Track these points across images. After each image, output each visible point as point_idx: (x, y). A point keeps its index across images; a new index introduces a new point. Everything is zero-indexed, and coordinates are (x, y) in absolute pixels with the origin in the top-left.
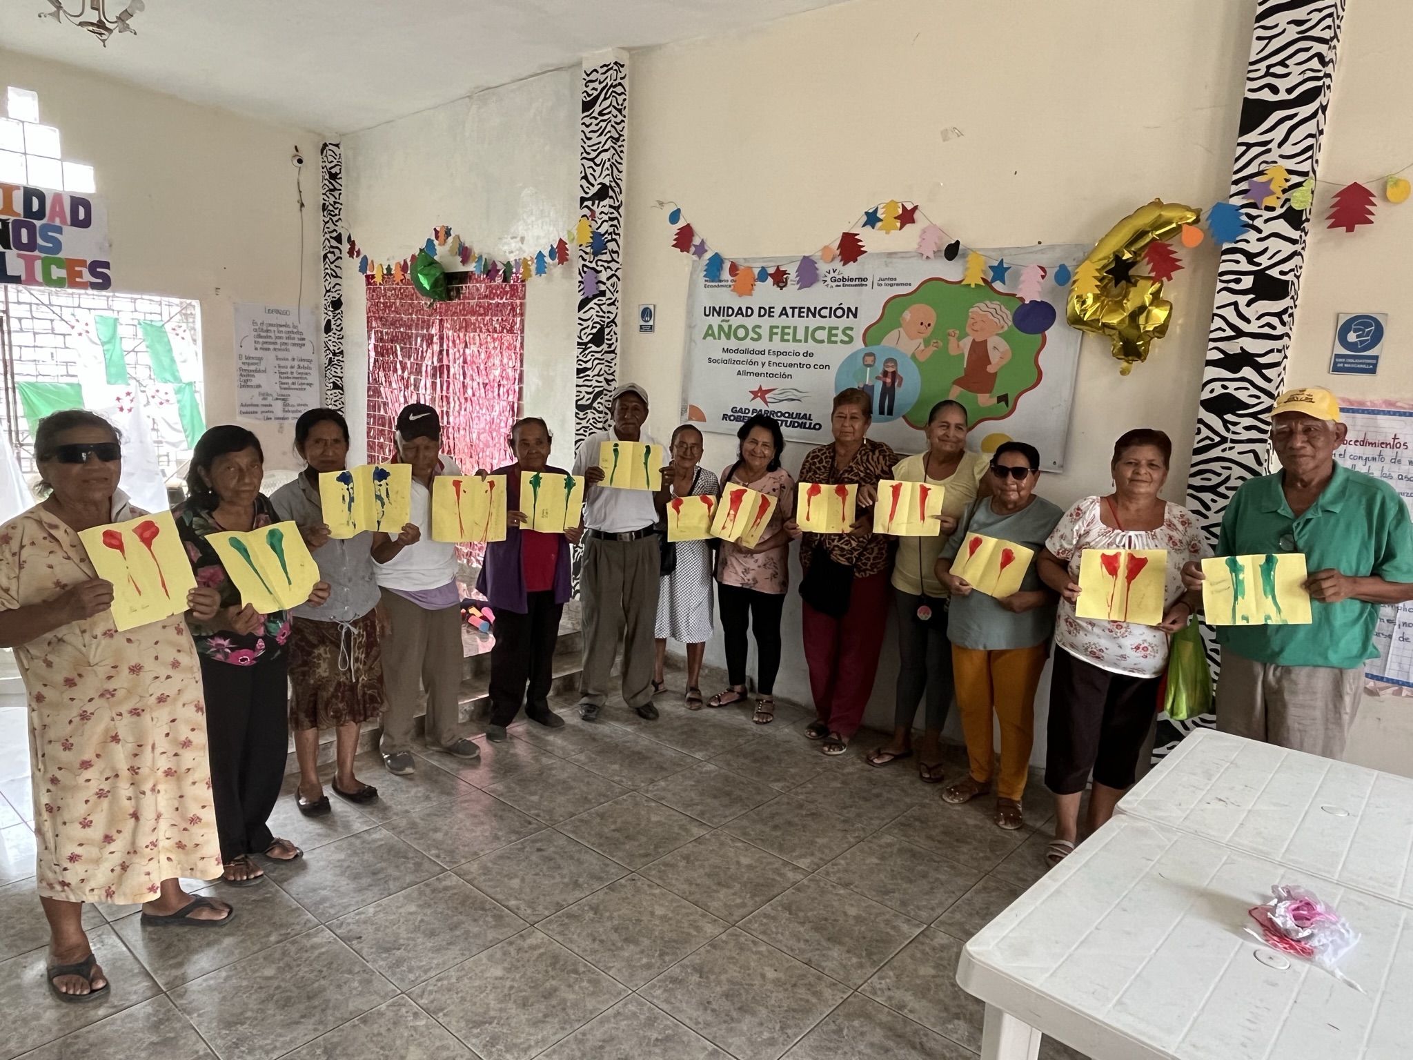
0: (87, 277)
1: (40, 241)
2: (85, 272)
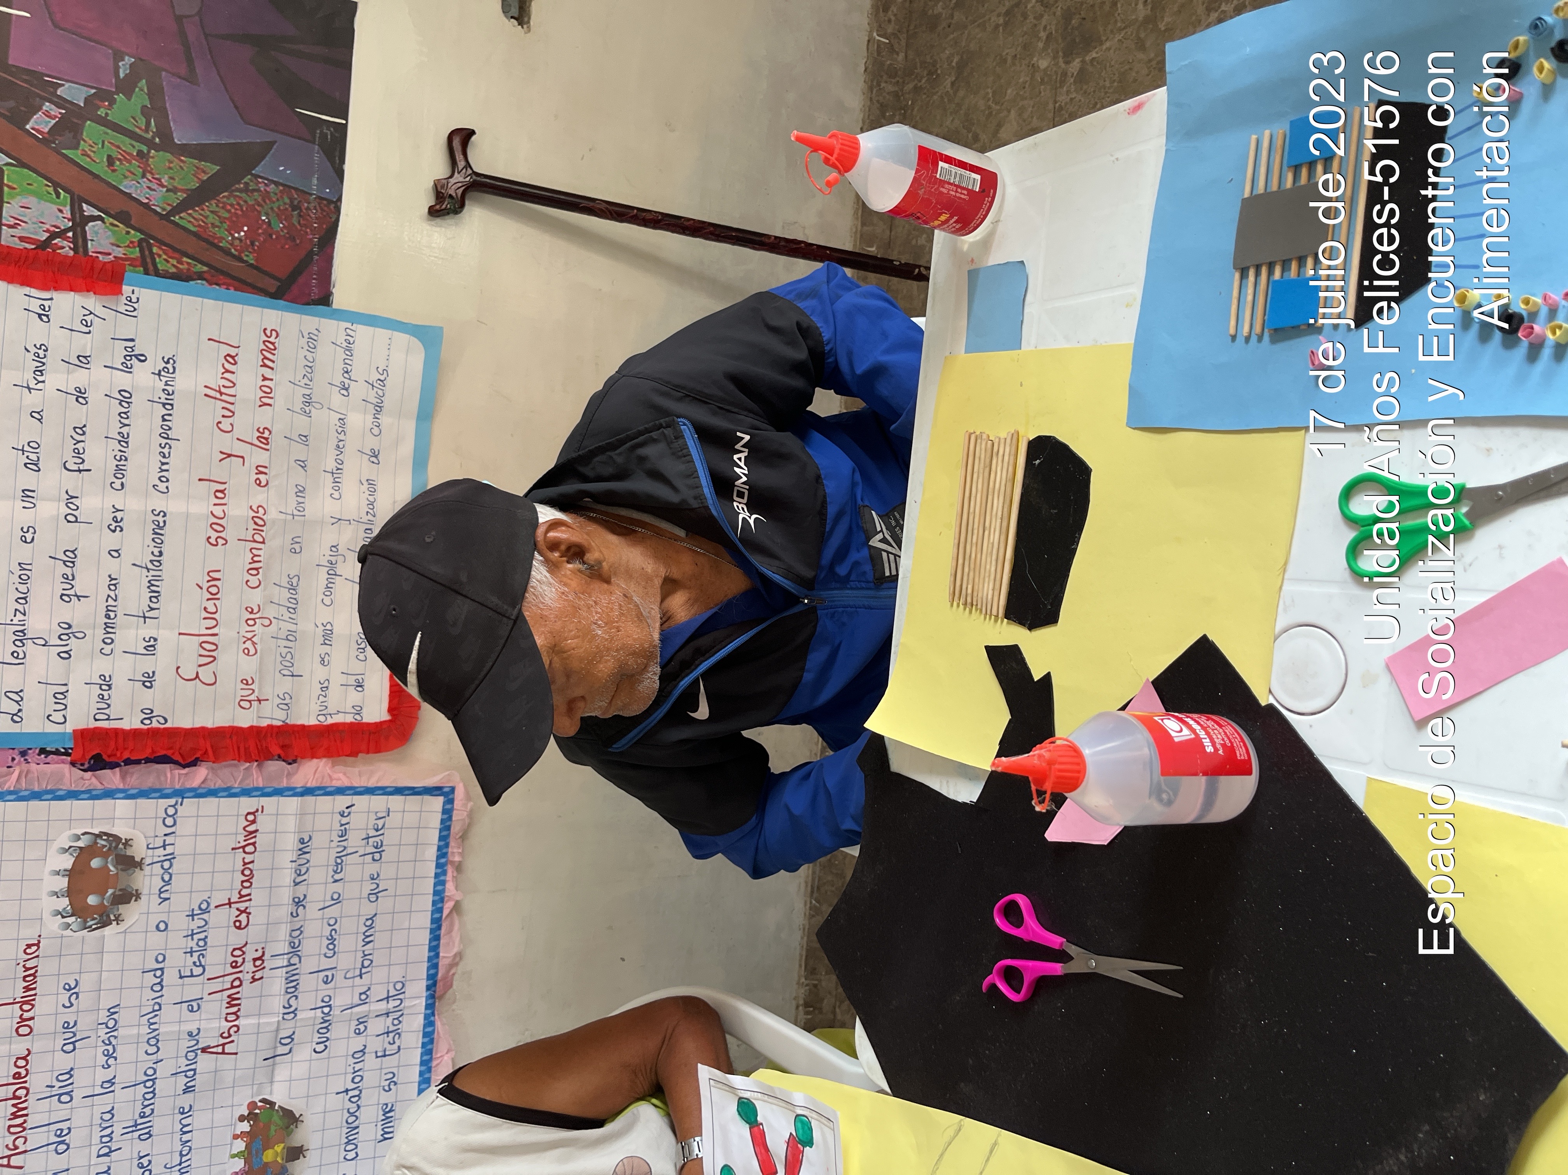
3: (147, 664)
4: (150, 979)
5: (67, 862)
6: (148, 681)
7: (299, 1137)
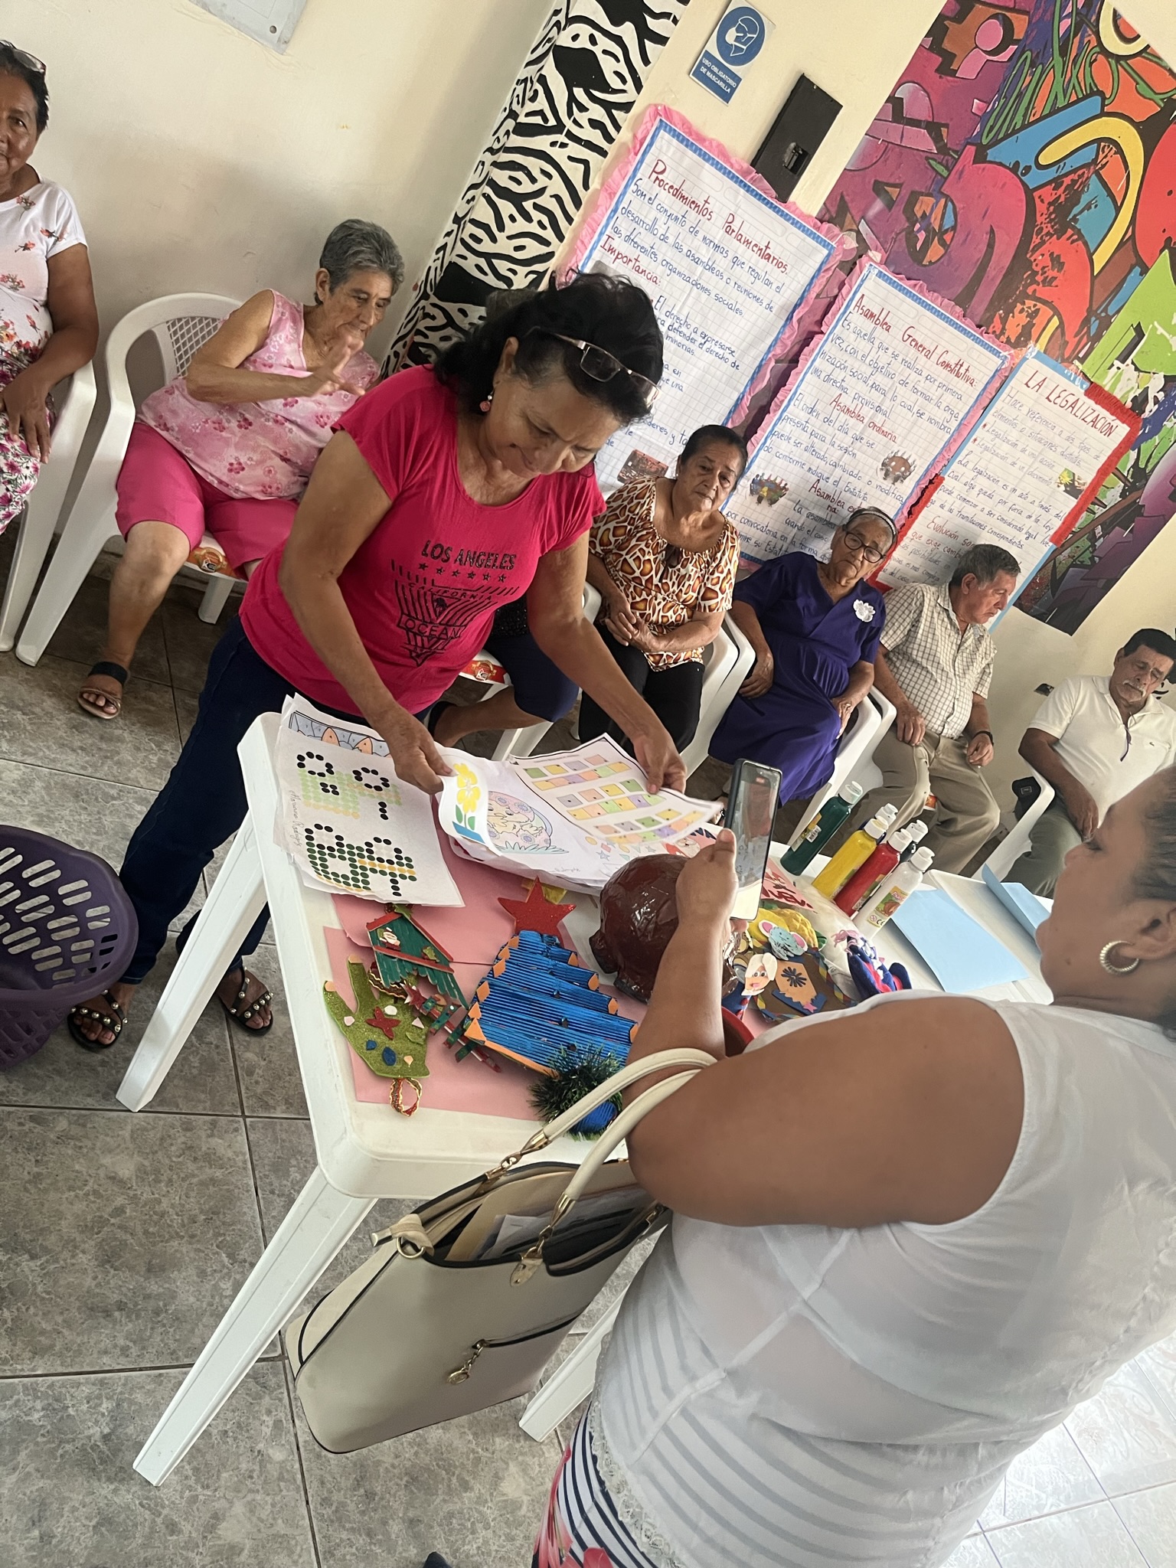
3: (946, 508)
4: (856, 472)
5: (910, 461)
6: (942, 506)
7: (764, 503)
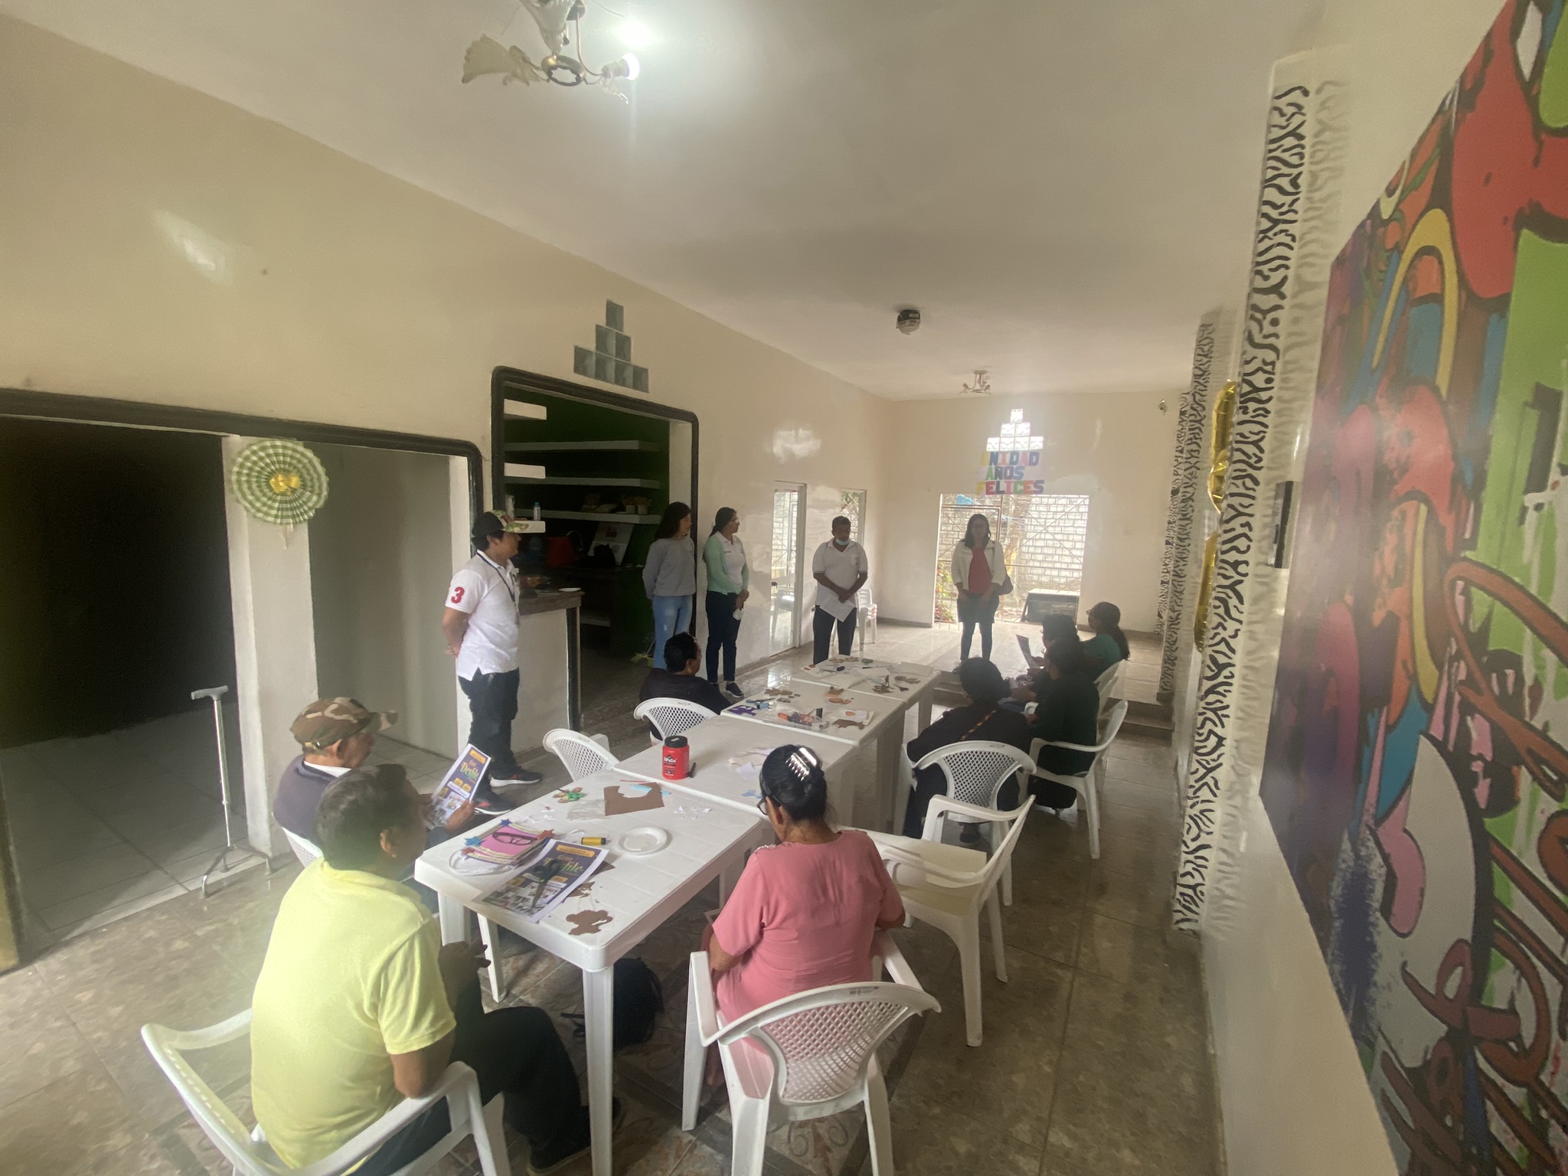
0: (1033, 488)
1: (1015, 475)
2: (1032, 486)
